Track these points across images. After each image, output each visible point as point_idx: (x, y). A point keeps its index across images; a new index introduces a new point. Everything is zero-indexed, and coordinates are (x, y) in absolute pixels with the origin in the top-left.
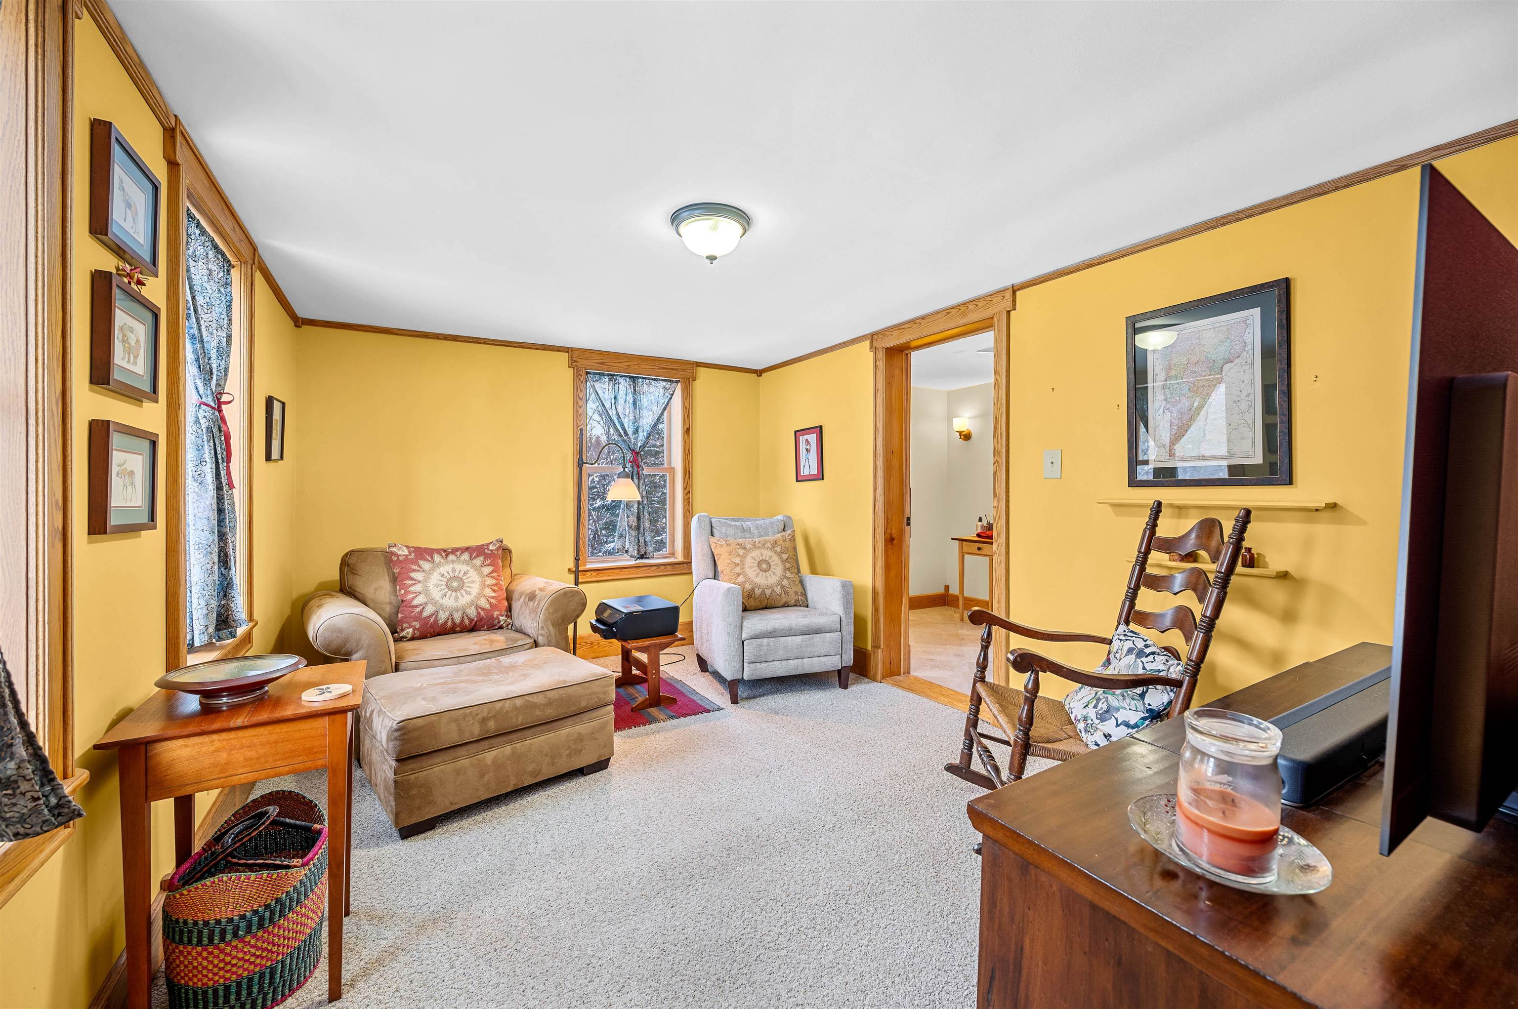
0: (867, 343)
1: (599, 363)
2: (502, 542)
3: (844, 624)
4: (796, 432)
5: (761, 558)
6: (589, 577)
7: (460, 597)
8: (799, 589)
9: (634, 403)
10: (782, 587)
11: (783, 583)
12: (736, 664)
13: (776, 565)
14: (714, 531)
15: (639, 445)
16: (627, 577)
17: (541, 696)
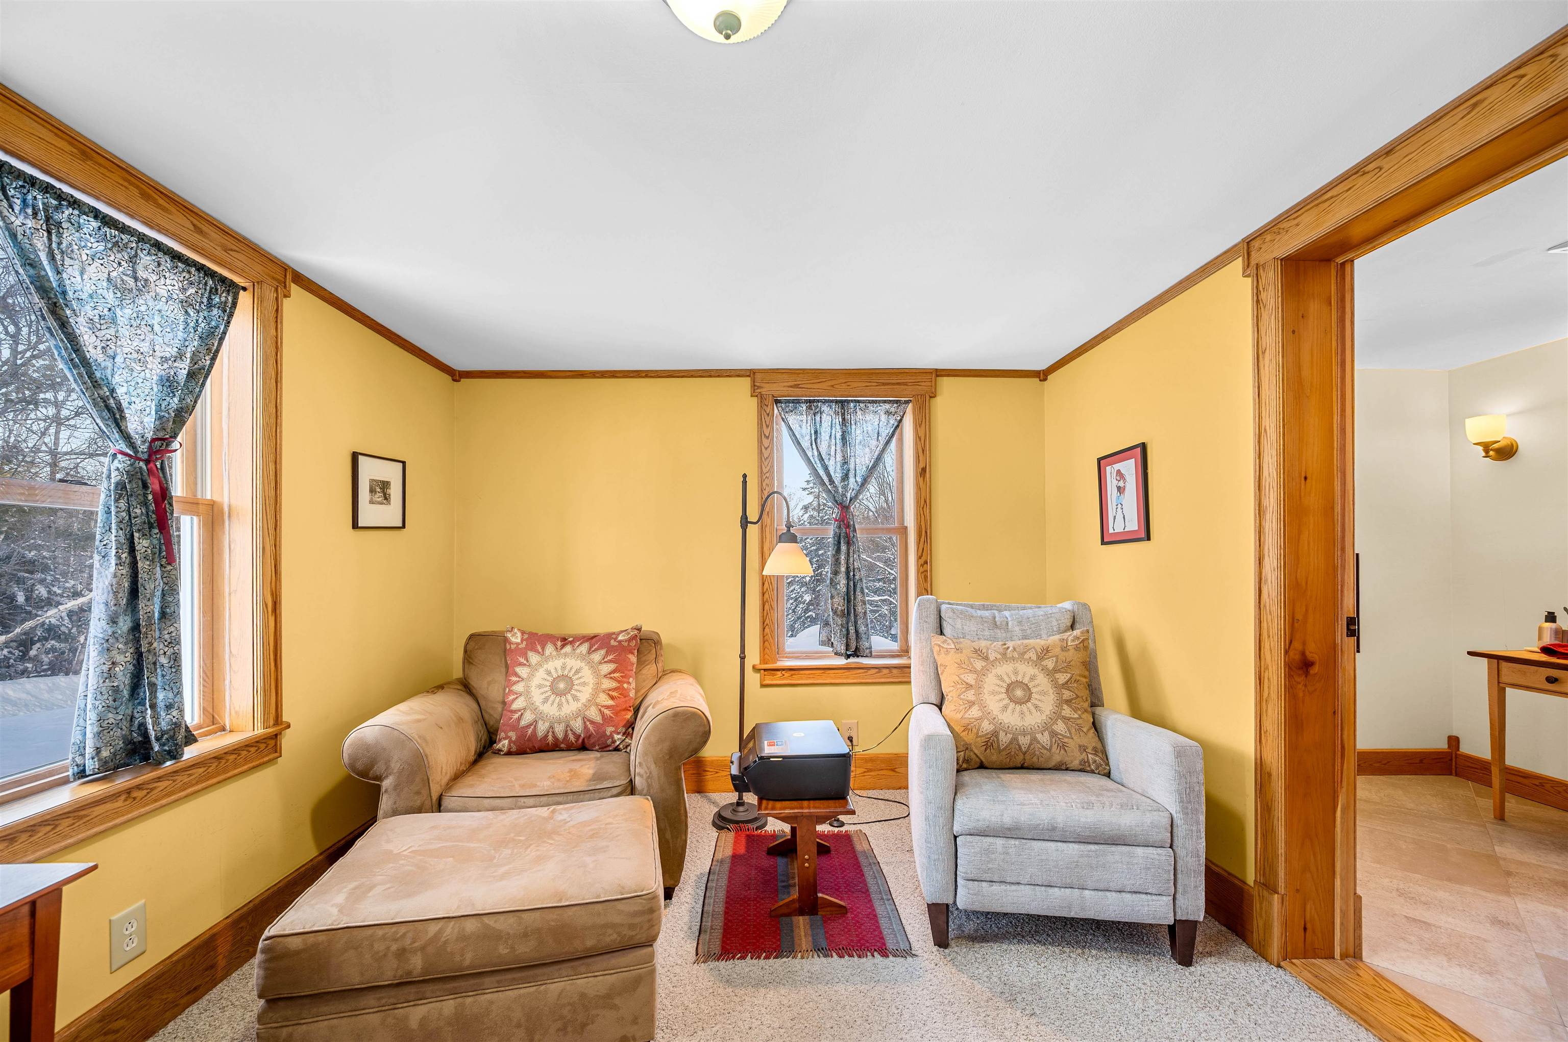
0: (1238, 264)
1: (791, 387)
2: (639, 630)
3: (1180, 832)
4: (1099, 460)
5: (1014, 679)
6: (780, 678)
7: (565, 703)
8: (1090, 740)
9: (843, 438)
10: (1053, 734)
11: (1055, 727)
12: (942, 877)
13: (1042, 693)
14: (945, 624)
15: (849, 495)
16: (833, 681)
17: (511, 920)
